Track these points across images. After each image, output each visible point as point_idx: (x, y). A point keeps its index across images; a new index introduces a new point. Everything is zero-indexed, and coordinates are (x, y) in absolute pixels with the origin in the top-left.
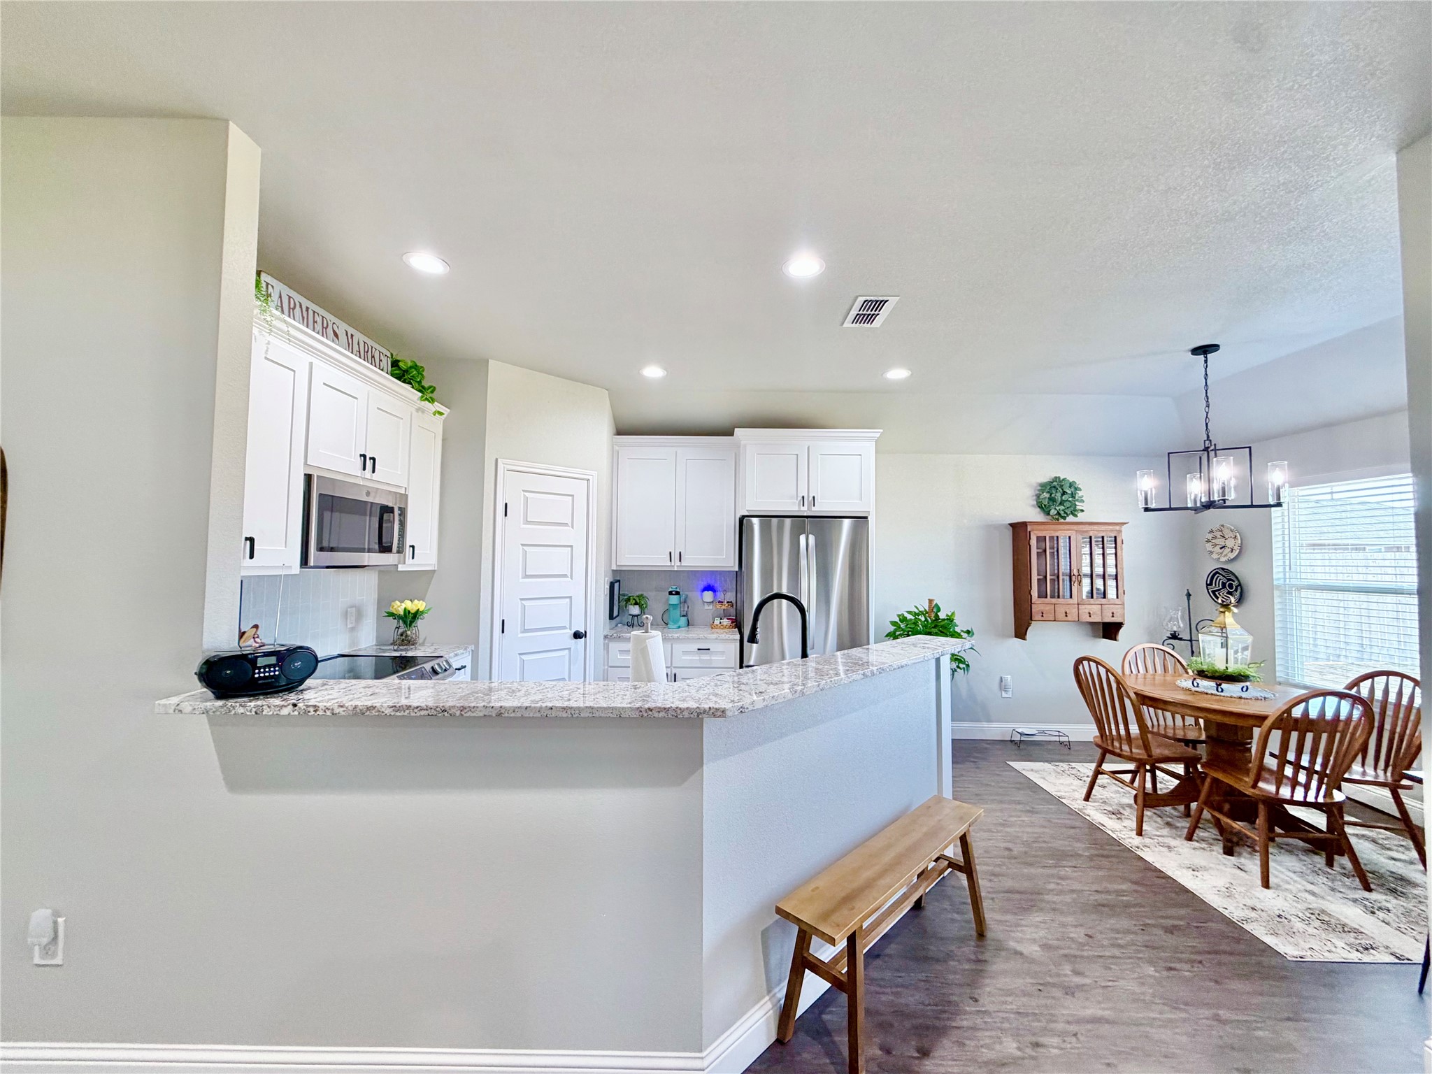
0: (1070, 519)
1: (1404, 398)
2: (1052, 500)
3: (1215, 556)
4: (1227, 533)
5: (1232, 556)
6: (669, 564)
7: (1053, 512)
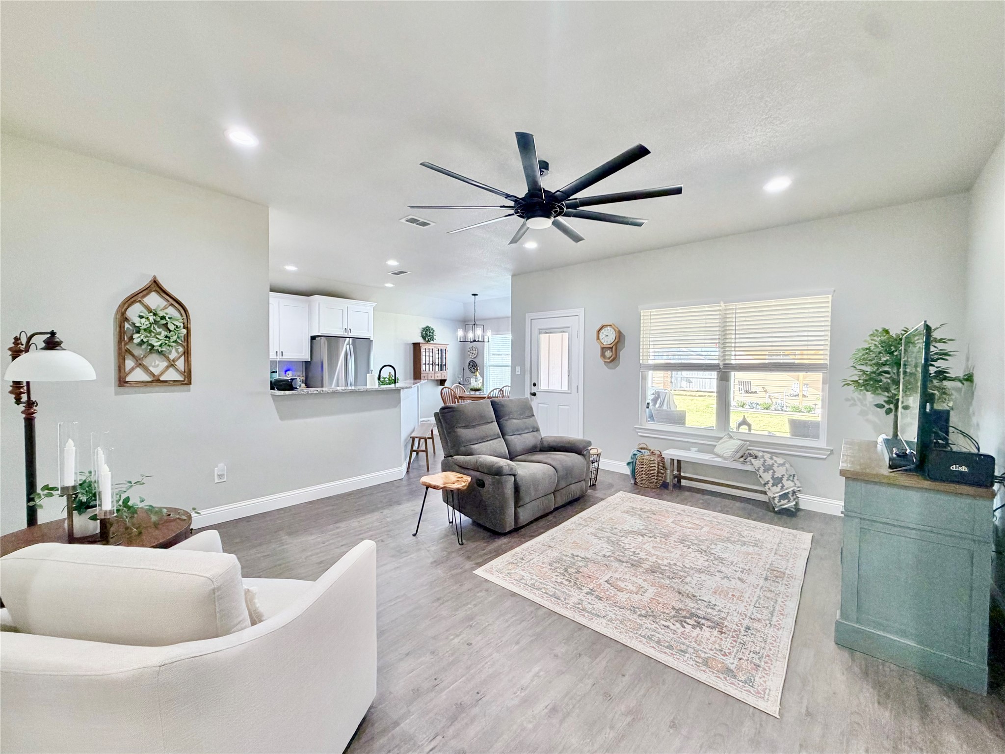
0: (432, 342)
1: (510, 314)
2: (427, 334)
3: (470, 356)
4: (474, 349)
5: (475, 356)
6: (276, 357)
7: (427, 339)
